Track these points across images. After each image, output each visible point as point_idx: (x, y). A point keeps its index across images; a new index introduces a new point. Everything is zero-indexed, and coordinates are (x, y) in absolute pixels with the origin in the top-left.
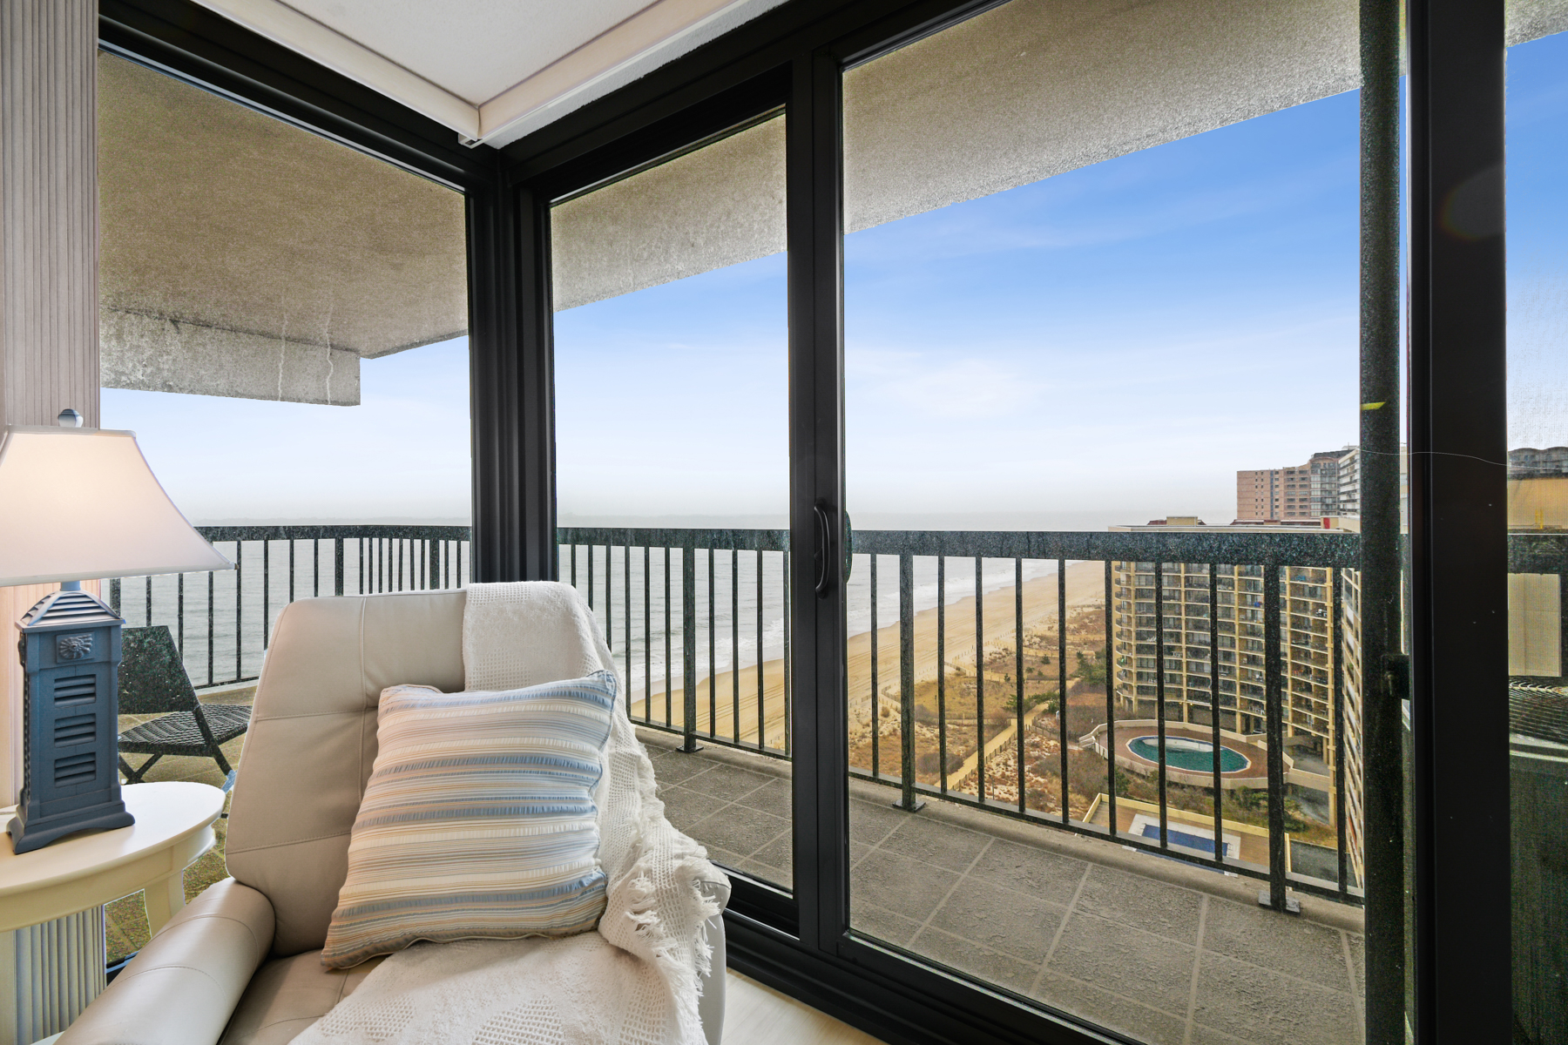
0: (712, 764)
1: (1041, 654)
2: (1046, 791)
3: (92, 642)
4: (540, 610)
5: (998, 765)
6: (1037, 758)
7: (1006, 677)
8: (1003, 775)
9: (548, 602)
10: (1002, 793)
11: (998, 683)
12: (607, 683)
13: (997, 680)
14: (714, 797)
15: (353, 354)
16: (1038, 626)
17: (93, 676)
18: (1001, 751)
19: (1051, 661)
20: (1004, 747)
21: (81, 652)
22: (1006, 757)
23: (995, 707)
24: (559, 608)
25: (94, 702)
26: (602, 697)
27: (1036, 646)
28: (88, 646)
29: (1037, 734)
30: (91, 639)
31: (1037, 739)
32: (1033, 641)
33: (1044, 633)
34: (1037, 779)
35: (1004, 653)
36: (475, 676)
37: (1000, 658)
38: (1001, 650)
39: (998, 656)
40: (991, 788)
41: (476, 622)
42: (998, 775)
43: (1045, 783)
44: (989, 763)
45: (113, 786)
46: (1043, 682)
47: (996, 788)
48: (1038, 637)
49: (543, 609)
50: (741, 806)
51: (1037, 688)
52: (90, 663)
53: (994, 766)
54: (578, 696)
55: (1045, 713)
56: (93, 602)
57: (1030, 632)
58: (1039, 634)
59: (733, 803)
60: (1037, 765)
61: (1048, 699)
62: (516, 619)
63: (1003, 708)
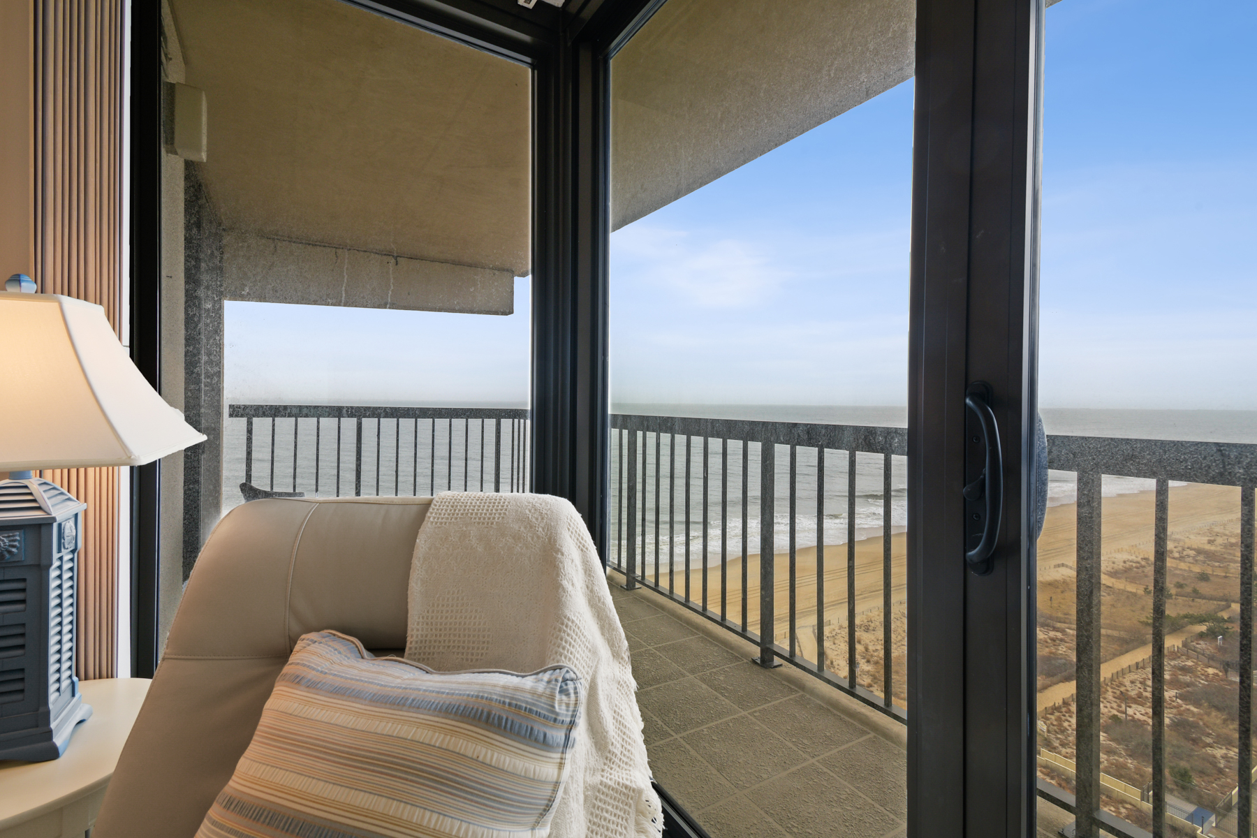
0: (791, 690)
1: (1197, 569)
2: (1201, 723)
3: (19, 541)
4: (514, 538)
5: (1132, 682)
6: (1188, 685)
7: (1146, 589)
8: (1140, 695)
9: (525, 528)
10: (1138, 713)
11: (1135, 595)
12: (558, 696)
13: (1134, 591)
14: (790, 745)
15: (509, 274)
16: (1192, 537)
17: (24, 580)
18: (1137, 668)
19: (1211, 578)
20: (1141, 665)
21: (6, 553)
22: (1144, 676)
23: (1130, 619)
24: (538, 537)
25: (24, 610)
26: (543, 729)
27: (1190, 560)
28: (14, 546)
29: (1188, 658)
30: (18, 538)
31: (1189, 663)
32: (1185, 553)
33: (1201, 546)
34: (1188, 707)
35: (1143, 563)
36: (420, 627)
37: (1137, 568)
38: (1139, 559)
39: (1134, 565)
40: (1123, 706)
41: (430, 549)
42: (1133, 693)
43: (1199, 714)
44: (1121, 679)
45: (42, 709)
46: (1197, 600)
47: (1130, 707)
48: (1194, 549)
49: (517, 537)
50: (825, 770)
51: (1190, 606)
52: (17, 565)
53: (1128, 683)
54: (500, 725)
55: (1201, 636)
56: (31, 494)
57: (1181, 544)
58: (1195, 546)
59: (814, 761)
60: (1188, 692)
61: (1205, 621)
62: (480, 549)
63: (1142, 623)
